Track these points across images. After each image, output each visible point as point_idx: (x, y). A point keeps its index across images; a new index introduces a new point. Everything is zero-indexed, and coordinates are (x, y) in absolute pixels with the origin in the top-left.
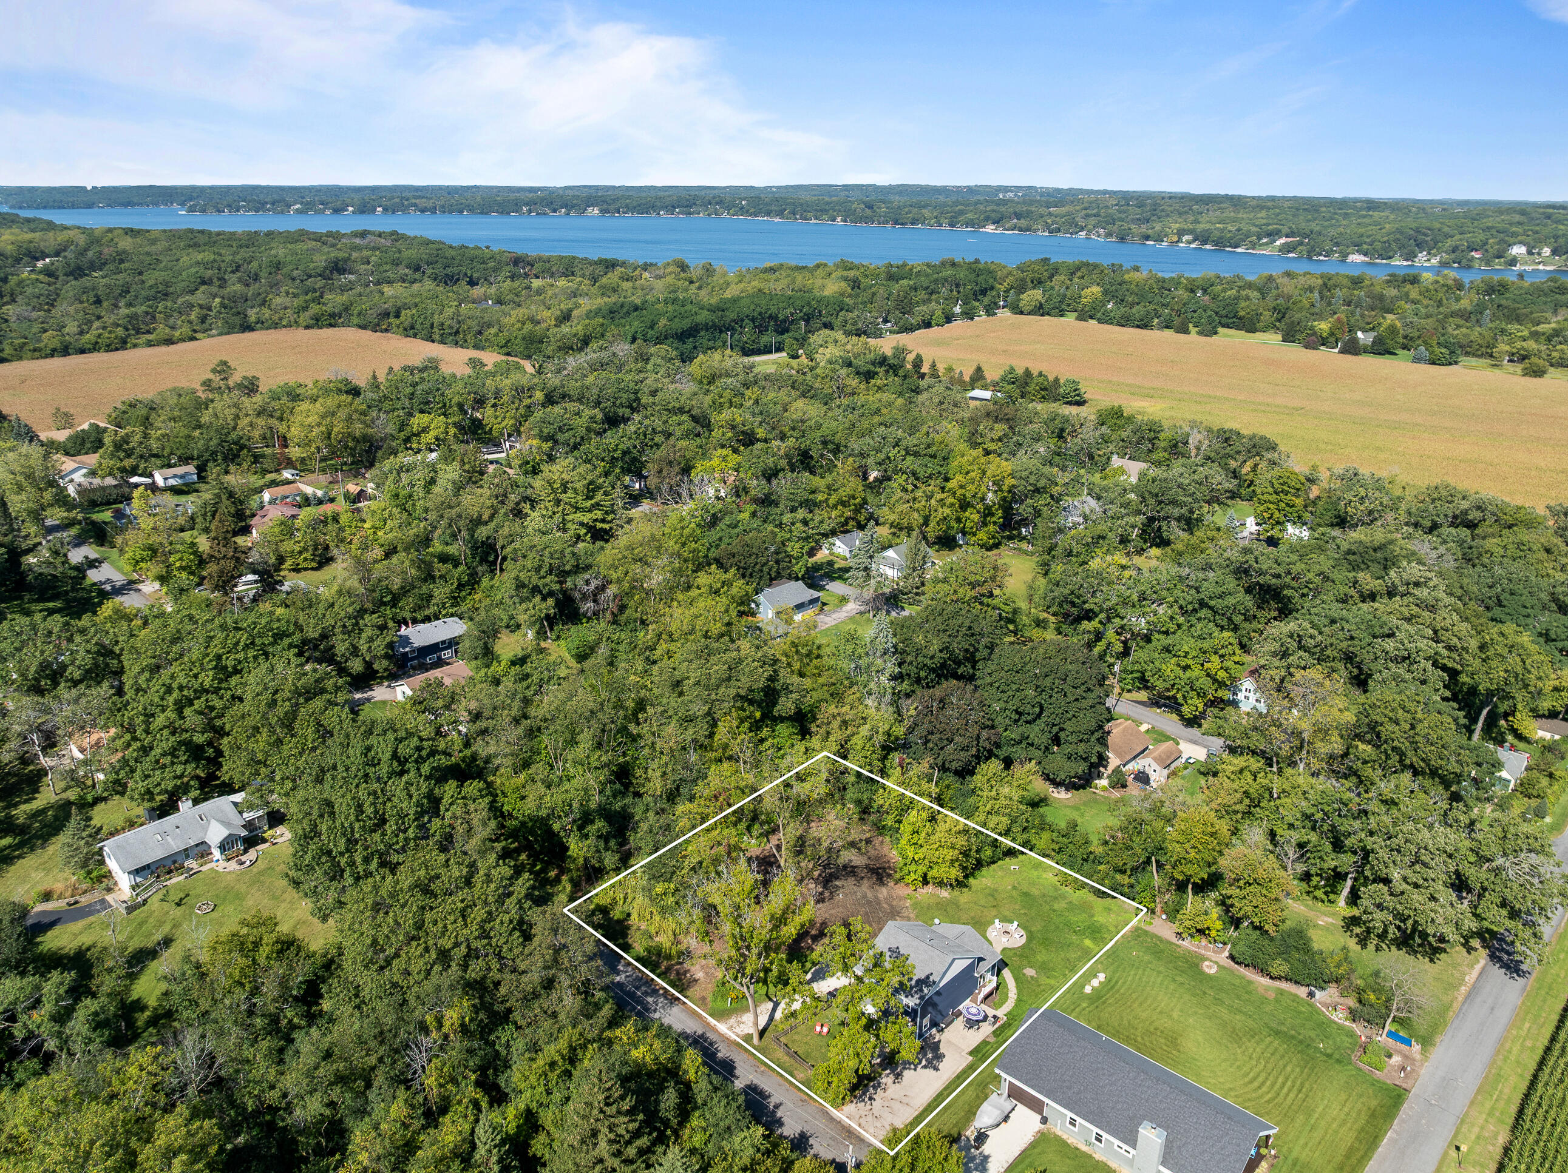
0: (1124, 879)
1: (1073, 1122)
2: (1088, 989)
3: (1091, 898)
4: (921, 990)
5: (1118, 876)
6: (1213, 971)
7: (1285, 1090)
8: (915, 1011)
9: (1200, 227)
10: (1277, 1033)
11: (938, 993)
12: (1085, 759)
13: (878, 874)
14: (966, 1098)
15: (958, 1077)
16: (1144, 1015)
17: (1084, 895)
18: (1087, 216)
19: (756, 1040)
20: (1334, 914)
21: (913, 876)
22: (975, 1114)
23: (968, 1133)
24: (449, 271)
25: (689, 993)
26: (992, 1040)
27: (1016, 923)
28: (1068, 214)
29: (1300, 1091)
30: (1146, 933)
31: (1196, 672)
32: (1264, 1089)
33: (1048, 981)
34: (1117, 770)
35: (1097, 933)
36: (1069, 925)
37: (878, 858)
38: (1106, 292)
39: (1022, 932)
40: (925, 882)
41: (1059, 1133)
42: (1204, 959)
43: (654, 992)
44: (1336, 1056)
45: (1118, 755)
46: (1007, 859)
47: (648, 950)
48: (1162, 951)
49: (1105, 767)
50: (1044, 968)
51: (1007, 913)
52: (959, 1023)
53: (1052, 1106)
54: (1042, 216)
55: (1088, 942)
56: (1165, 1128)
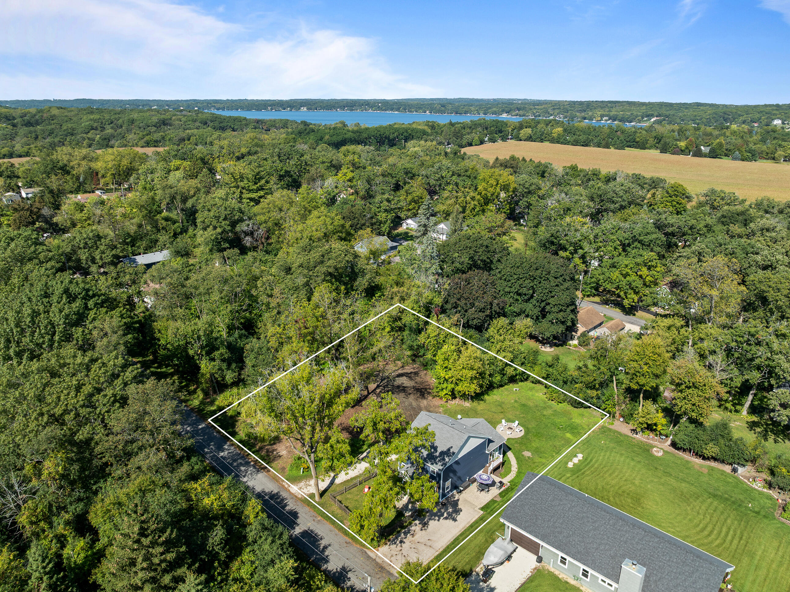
0: (594, 393)
1: (563, 561)
2: (570, 465)
3: (570, 408)
4: (444, 459)
5: (589, 391)
6: (660, 454)
7: (729, 538)
8: (439, 475)
9: (612, 114)
10: (715, 496)
11: (457, 463)
12: (563, 323)
13: (421, 392)
14: (477, 542)
15: (471, 526)
16: (614, 482)
17: (565, 406)
18: (554, 109)
19: (317, 498)
20: (740, 420)
21: (445, 392)
22: (484, 554)
23: (478, 569)
24: (221, 125)
25: (273, 465)
26: (499, 499)
27: (517, 422)
28: (544, 108)
29: (741, 538)
30: (610, 430)
31: (633, 278)
32: (713, 536)
33: (540, 460)
34: (584, 335)
35: (575, 430)
36: (554, 424)
37: (422, 383)
38: (565, 130)
39: (521, 428)
40: (454, 397)
41: (552, 570)
42: (653, 447)
43: (247, 464)
44: (763, 513)
45: (584, 325)
46: (511, 385)
47: (249, 435)
48: (622, 441)
49: (576, 332)
50: (537, 451)
51: (511, 417)
52: (474, 487)
53: (545, 547)
54: (531, 109)
55: (568, 435)
56: (644, 565)
